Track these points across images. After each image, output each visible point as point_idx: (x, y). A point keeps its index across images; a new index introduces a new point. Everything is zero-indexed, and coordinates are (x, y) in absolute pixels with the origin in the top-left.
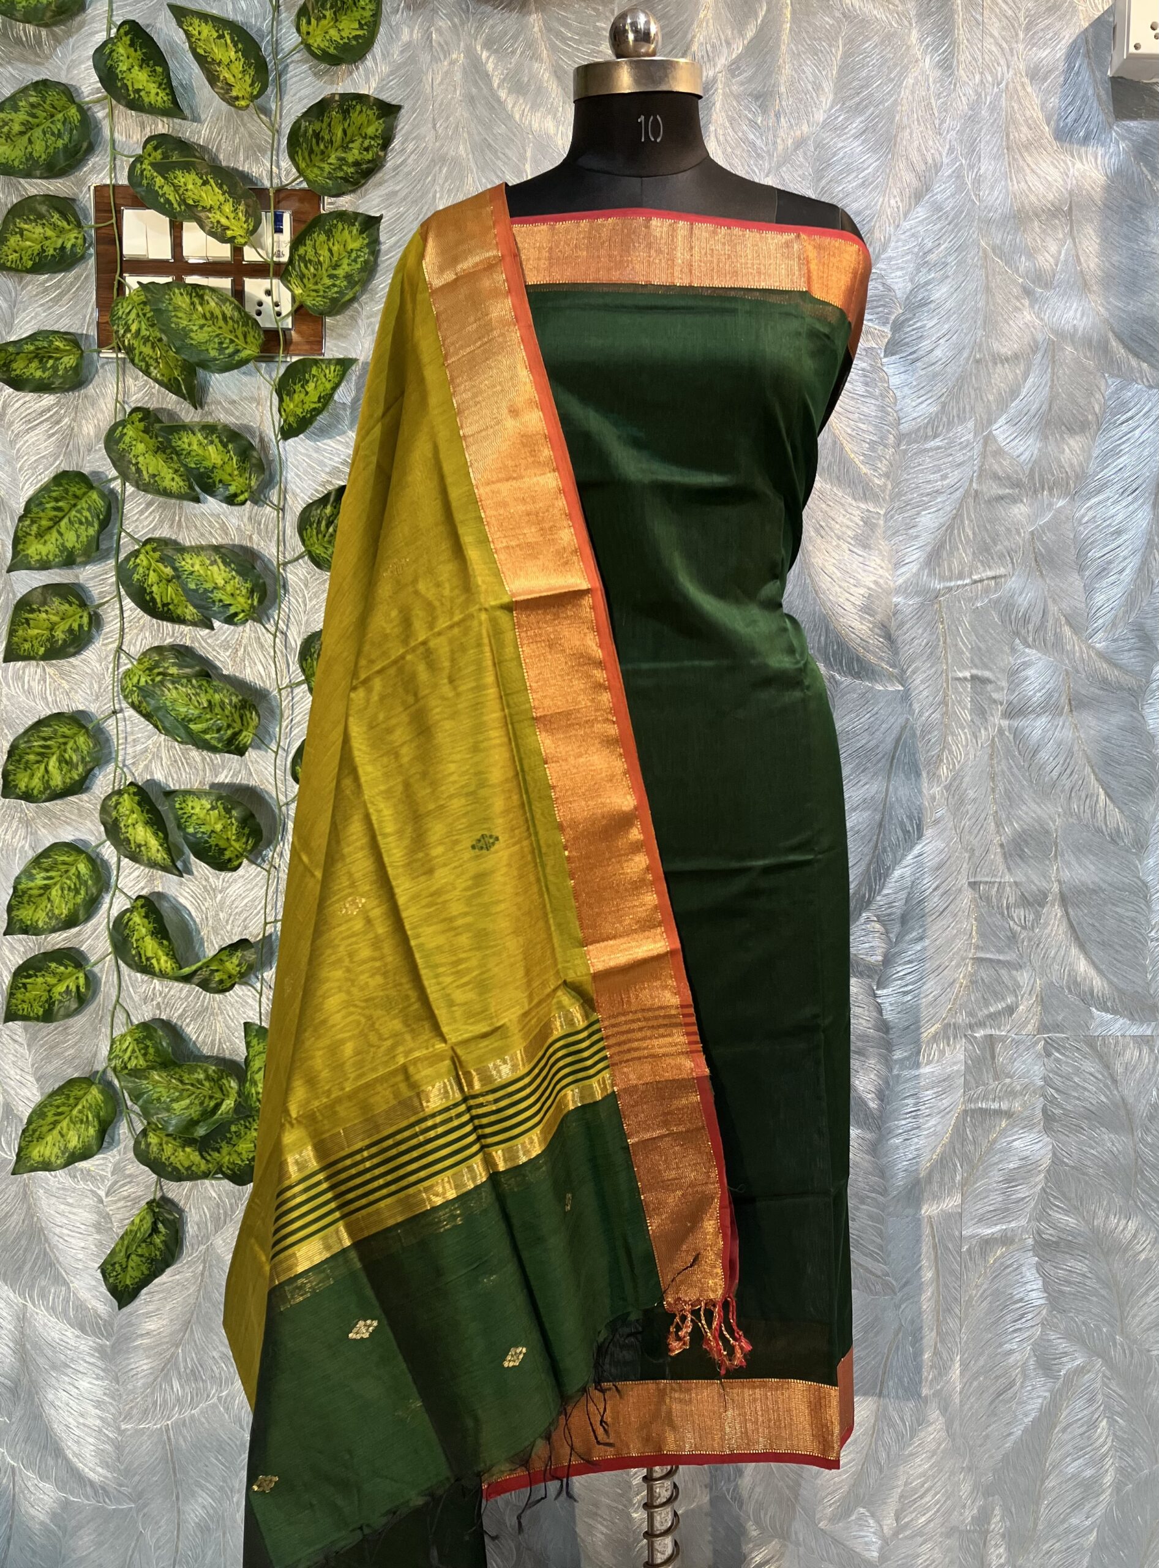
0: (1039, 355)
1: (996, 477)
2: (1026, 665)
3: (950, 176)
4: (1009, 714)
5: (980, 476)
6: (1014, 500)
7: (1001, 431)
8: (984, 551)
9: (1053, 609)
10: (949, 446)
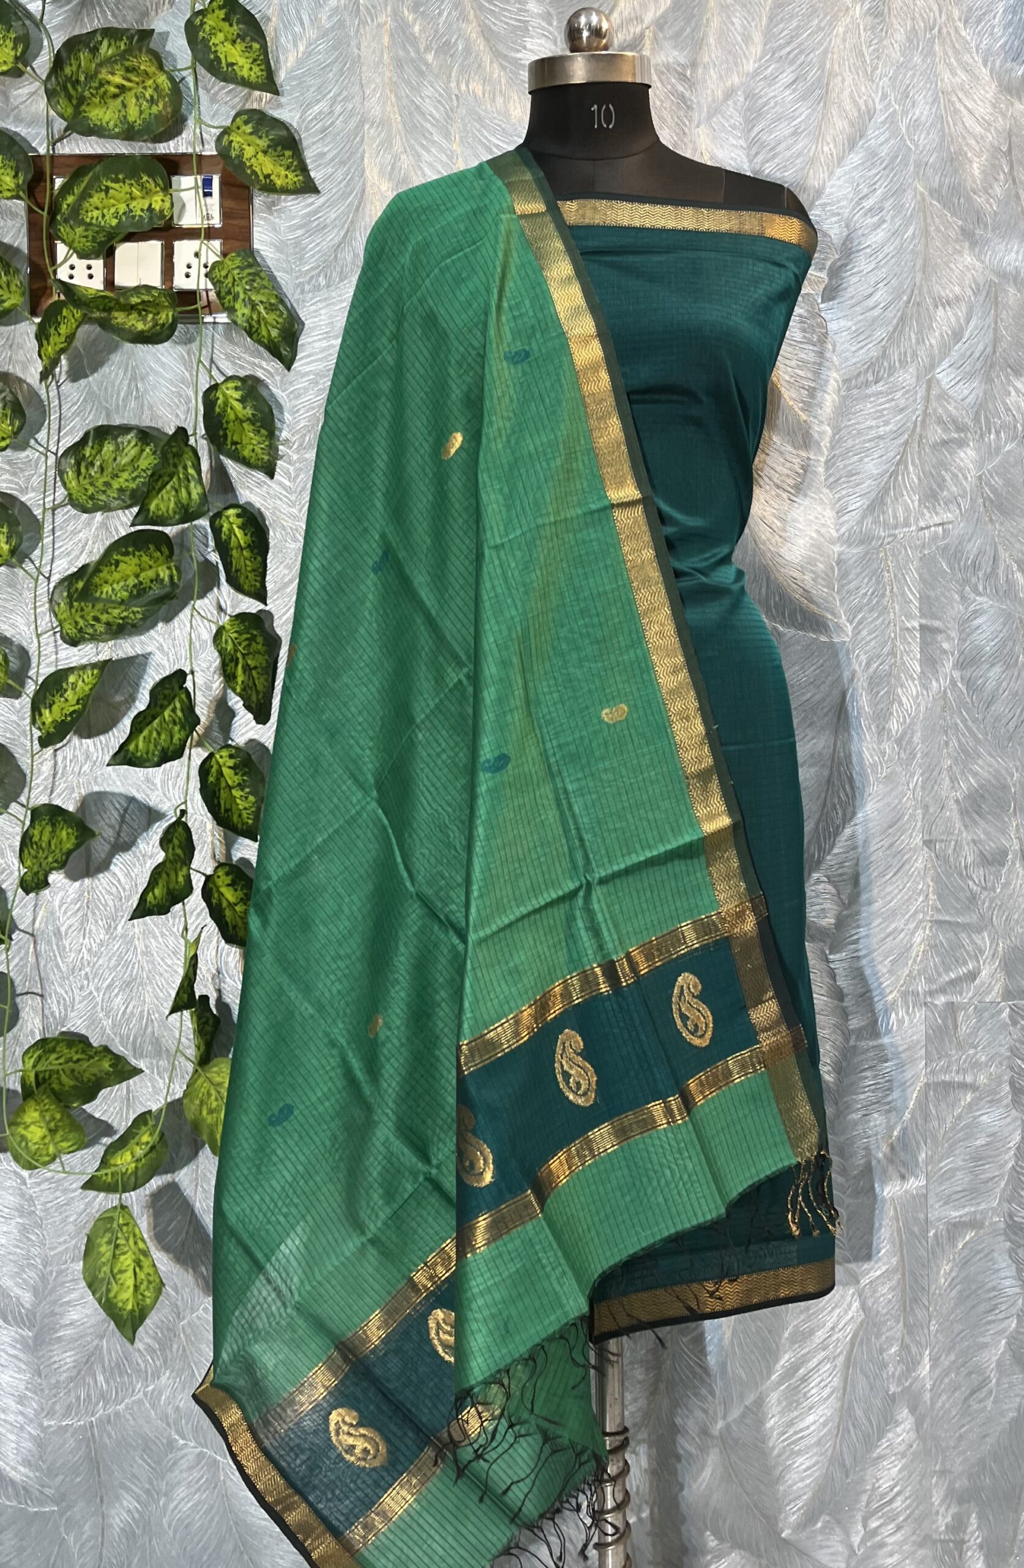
0: (982, 298)
1: (940, 421)
2: (976, 613)
3: (884, 123)
4: (960, 665)
5: (924, 421)
6: (962, 444)
7: (944, 376)
8: (931, 496)
9: (1003, 555)
10: (891, 391)
